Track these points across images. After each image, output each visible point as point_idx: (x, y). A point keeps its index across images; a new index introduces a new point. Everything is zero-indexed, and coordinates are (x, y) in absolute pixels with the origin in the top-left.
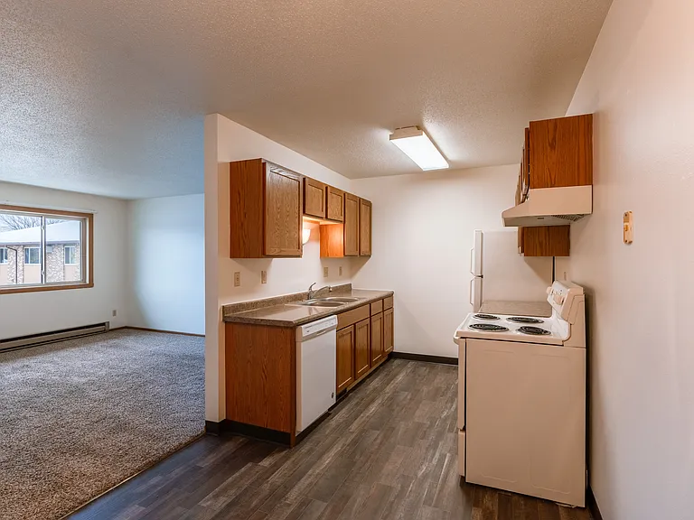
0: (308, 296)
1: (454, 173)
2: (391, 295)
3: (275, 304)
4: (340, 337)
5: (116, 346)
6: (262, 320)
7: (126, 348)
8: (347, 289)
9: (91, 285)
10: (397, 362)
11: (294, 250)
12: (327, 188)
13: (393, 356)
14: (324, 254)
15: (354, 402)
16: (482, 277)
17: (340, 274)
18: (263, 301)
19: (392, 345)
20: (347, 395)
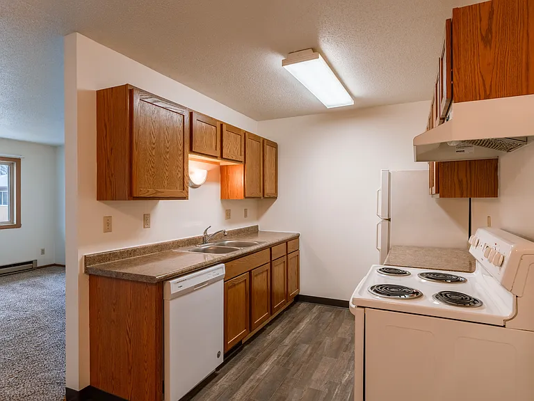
0: (204, 240)
1: (360, 112)
2: (297, 237)
3: (162, 250)
4: (229, 288)
5: (34, 285)
6: (123, 274)
7: (43, 287)
8: (254, 231)
9: (18, 225)
10: (303, 305)
11: (177, 191)
12: (222, 125)
13: (299, 299)
14: (225, 196)
15: (246, 358)
16: (389, 220)
17: (246, 216)
18: (144, 248)
19: (298, 287)
20: (243, 347)
